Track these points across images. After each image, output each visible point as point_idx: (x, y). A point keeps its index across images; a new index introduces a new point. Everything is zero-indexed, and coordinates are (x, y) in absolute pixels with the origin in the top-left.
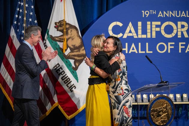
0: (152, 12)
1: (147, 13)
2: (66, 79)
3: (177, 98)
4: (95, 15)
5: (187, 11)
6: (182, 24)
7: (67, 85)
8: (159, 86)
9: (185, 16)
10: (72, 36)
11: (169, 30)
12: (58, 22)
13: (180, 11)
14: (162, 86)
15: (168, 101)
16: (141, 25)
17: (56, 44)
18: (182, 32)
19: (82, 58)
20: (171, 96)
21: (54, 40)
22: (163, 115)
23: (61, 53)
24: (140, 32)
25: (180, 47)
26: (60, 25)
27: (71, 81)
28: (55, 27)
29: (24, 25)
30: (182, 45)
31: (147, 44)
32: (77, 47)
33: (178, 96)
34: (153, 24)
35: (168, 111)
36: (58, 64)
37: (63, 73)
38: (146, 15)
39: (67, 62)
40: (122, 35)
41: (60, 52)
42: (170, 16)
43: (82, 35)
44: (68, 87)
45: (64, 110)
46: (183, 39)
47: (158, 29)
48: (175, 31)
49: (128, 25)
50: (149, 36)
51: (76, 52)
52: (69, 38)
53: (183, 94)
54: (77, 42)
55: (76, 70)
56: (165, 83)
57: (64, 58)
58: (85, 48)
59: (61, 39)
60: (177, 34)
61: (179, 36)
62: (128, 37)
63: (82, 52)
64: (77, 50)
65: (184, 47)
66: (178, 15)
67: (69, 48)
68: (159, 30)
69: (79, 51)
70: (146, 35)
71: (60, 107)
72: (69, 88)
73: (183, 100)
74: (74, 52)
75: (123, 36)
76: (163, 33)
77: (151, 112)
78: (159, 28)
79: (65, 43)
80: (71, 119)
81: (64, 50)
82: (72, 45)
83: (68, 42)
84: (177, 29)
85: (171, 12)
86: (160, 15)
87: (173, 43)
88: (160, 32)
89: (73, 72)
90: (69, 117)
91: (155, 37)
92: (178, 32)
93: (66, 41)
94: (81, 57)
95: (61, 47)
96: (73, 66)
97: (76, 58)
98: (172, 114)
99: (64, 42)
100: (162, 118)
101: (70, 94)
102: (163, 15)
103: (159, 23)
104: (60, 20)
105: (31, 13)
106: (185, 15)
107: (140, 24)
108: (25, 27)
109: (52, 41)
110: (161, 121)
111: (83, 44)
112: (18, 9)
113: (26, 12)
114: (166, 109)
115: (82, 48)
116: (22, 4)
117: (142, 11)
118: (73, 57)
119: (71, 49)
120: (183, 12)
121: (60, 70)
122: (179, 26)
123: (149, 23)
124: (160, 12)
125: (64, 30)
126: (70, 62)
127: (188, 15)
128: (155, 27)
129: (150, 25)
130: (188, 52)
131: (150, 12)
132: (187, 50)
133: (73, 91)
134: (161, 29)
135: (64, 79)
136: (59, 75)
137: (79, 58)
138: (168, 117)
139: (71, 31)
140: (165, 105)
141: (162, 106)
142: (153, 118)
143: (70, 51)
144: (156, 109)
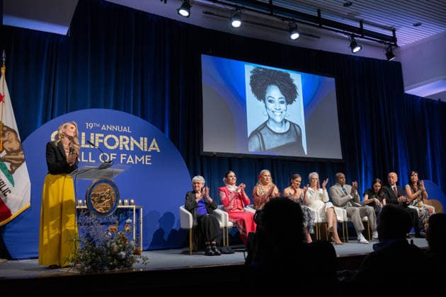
0: (96, 124)
1: (91, 125)
5: (129, 127)
6: (123, 138)
10: (10, 139)
11: (111, 142)
13: (122, 127)
16: (84, 136)
18: (124, 146)
19: (20, 162)
22: (106, 201)
24: (83, 142)
25: (122, 158)
27: (5, 185)
30: (123, 156)
31: (90, 154)
32: (14, 150)
34: (96, 136)
35: (111, 197)
38: (90, 127)
39: (1, 164)
42: (113, 130)
44: (1, 190)
46: (124, 151)
47: (101, 141)
48: (117, 144)
50: (92, 146)
51: (13, 155)
52: (6, 141)
53: (125, 199)
54: (16, 146)
55: (13, 174)
58: (23, 153)
60: (119, 146)
61: (121, 148)
63: (21, 156)
64: (15, 154)
65: (125, 158)
66: (120, 129)
67: (4, 151)
69: (17, 155)
70: (89, 145)
72: (2, 193)
73: (124, 204)
74: (11, 155)
76: (106, 144)
77: (92, 197)
82: (9, 148)
83: (4, 145)
84: (119, 142)
85: (113, 127)
86: (103, 128)
87: (116, 154)
88: (103, 143)
89: (9, 176)
91: (98, 148)
96: (9, 168)
100: (104, 205)
101: (3, 198)
102: (106, 129)
103: (102, 135)
106: (126, 131)
107: (83, 134)
110: (103, 208)
111: (21, 149)
114: (110, 195)
115: (20, 152)
117: (86, 123)
118: (9, 160)
119: (7, 152)
120: (125, 128)
122: (121, 140)
123: (92, 134)
124: (104, 126)
126: (5, 165)
127: (129, 131)
128: (98, 138)
129: (93, 136)
130: (129, 163)
131: (94, 125)
132: (128, 161)
133: (7, 195)
134: (104, 141)
137: (17, 162)
138: (112, 204)
139: (9, 134)
140: (108, 190)
141: (105, 191)
142: (93, 204)
143: (6, 154)
144: (98, 194)
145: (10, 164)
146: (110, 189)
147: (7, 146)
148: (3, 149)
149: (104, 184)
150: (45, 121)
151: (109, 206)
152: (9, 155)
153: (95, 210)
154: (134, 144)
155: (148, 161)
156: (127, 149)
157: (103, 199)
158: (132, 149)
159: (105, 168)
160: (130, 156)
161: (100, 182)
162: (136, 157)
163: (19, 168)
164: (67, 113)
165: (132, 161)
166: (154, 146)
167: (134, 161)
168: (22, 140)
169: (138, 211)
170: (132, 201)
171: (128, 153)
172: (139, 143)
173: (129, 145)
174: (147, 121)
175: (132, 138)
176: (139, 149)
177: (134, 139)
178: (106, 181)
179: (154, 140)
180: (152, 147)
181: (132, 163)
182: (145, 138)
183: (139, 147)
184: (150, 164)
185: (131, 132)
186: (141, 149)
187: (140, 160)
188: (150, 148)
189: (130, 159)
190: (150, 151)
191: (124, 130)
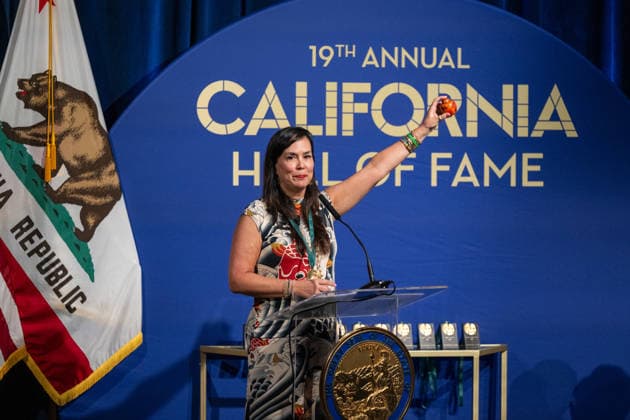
0: (343, 50)
1: (326, 53)
2: (53, 270)
3: (421, 338)
4: (155, 57)
5: (459, 50)
6: (441, 92)
7: (56, 291)
8: (361, 297)
9: (453, 67)
10: (75, 125)
12: (28, 77)
13: (435, 50)
14: (372, 295)
15: (392, 347)
16: (305, 94)
17: (22, 153)
19: (109, 199)
20: (403, 330)
21: (13, 140)
22: (376, 393)
23: (36, 182)
24: (302, 115)
25: (435, 168)
26: (35, 90)
27: (70, 278)
28: (19, 95)
30: (441, 162)
31: (325, 155)
32: (90, 162)
33: (426, 330)
34: (344, 90)
35: (391, 381)
36: (28, 219)
37: (44, 248)
38: (324, 61)
39: (56, 211)
40: (243, 124)
41: (35, 178)
42: (403, 65)
43: (109, 124)
44: (59, 295)
45: (44, 372)
46: (444, 141)
47: (362, 108)
48: (418, 116)
49: (264, 92)
50: (332, 131)
51: (87, 179)
52: (66, 133)
53: (444, 323)
54: (92, 146)
55: (88, 240)
56: (382, 286)
57: (46, 200)
58: (116, 167)
59: (37, 135)
62: (261, 131)
63: (109, 178)
64: (91, 174)
65: (446, 168)
66: (429, 61)
67: (63, 167)
68: (366, 111)
69: (98, 176)
70: (320, 128)
71: (31, 363)
72: (63, 301)
73: (441, 343)
74: (81, 179)
75: (244, 129)
76: (379, 119)
77: (336, 383)
78: (366, 105)
79: (51, 149)
80: (68, 404)
81: (48, 173)
82: (75, 158)
85: (404, 53)
86: (370, 59)
87: (414, 155)
88: (368, 116)
90: (62, 398)
91: (351, 134)
93: (54, 144)
94: (105, 197)
95: (38, 161)
97: (88, 199)
98: (406, 390)
99: (48, 144)
100: (370, 404)
101: (66, 320)
102: (380, 63)
103: (365, 88)
104: (34, 73)
106: (451, 63)
107: (301, 88)
109: (10, 142)
110: (367, 413)
111: (110, 154)
114: (386, 374)
115: (107, 166)
117: (311, 47)
118: (77, 196)
119: (70, 169)
120: (447, 53)
121: (35, 238)
123: (331, 86)
124: (371, 52)
125: (50, 107)
126: (67, 213)
127: (463, 63)
128: (352, 100)
129: (335, 94)
130: (460, 183)
131: (336, 50)
132: (458, 179)
133: (75, 309)
134: (373, 108)
135: (48, 269)
136: (30, 255)
137: (99, 201)
139: (73, 109)
140: (383, 360)
141: (373, 363)
142: (340, 403)
143: (68, 176)
144: (353, 373)
145: (80, 208)
146: (386, 355)
147: (69, 150)
148: (60, 161)
149: (371, 344)
150: (172, 52)
151: (382, 405)
152: (77, 180)
154: (480, 113)
155: (532, 176)
156: (454, 130)
158: (472, 131)
160: (466, 161)
162: (488, 162)
163: (106, 221)
164: (244, 14)
165: (473, 179)
166: (555, 117)
167: (480, 178)
171: (459, 146)
172: (499, 108)
173: (461, 115)
175: (471, 92)
176: (500, 130)
177: (481, 91)
179: (555, 92)
180: (548, 118)
181: (471, 183)
182: (520, 87)
183: (499, 123)
184: (540, 184)
185: (468, 67)
186: (504, 132)
187: (500, 173)
188: (538, 123)
189: (466, 168)
190: (539, 134)
191: (442, 63)
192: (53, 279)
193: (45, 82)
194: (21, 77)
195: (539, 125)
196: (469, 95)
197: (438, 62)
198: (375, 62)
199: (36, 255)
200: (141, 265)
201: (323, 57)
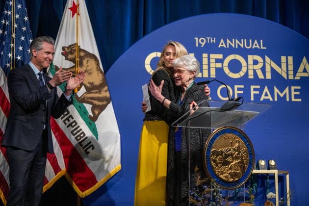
0: (210, 39)
1: (202, 41)
2: (79, 134)
5: (261, 41)
6: (254, 59)
7: (80, 143)
9: (259, 48)
10: (89, 68)
11: (235, 66)
12: (67, 46)
13: (251, 40)
15: (242, 138)
18: (255, 71)
19: (105, 103)
22: (234, 163)
25: (253, 92)
26: (70, 51)
27: (87, 137)
28: (63, 54)
29: (12, 45)
30: (255, 90)
32: (96, 86)
34: (211, 57)
35: (242, 156)
37: (74, 124)
38: (202, 45)
39: (80, 107)
42: (237, 47)
44: (81, 146)
46: (256, 80)
47: (219, 65)
48: (244, 69)
50: (206, 75)
51: (95, 93)
53: (260, 160)
55: (96, 121)
57: (75, 101)
58: (108, 88)
60: (247, 74)
61: (251, 77)
63: (105, 94)
64: (96, 91)
65: (258, 92)
66: (248, 45)
67: (83, 86)
68: (221, 67)
69: (100, 92)
70: (201, 74)
71: (68, 177)
72: (83, 148)
74: (92, 93)
76: (226, 70)
77: (212, 155)
78: (221, 64)
80: (86, 197)
81: (76, 90)
82: (89, 83)
84: (248, 66)
85: (237, 41)
86: (222, 44)
87: (242, 86)
88: (222, 69)
89: (90, 124)
90: (83, 194)
91: (214, 77)
92: (249, 71)
94: (103, 101)
96: (90, 113)
97: (95, 102)
102: (226, 45)
103: (220, 56)
104: (70, 44)
105: (24, 29)
106: (258, 46)
108: (13, 48)
110: (230, 174)
111: (105, 82)
112: (3, 22)
113: (16, 26)
114: (239, 153)
115: (104, 87)
116: (9, 13)
117: (195, 38)
118: (90, 100)
119: (87, 88)
120: (256, 42)
121: (70, 119)
122: (250, 62)
123: (205, 55)
124: (222, 41)
126: (85, 108)
127: (263, 47)
128: (214, 62)
129: (207, 59)
130: (264, 99)
131: (207, 40)
132: (263, 97)
133: (89, 152)
134: (224, 65)
135: (76, 133)
136: (68, 127)
137: (100, 103)
138: (243, 168)
139: (88, 61)
140: (237, 145)
141: (232, 146)
142: (214, 166)
143: (86, 91)
144: (221, 151)
145: (91, 106)
146: (239, 142)
148: (82, 84)
149: (230, 135)
150: (135, 38)
151: (238, 170)
152: (90, 93)
153: (217, 177)
154: (272, 69)
155: (296, 97)
156: (261, 76)
157: (229, 159)
158: (269, 76)
159: (230, 109)
160: (266, 90)
161: (223, 132)
162: (276, 90)
163: (104, 112)
164: (166, 23)
165: (270, 97)
166: (305, 71)
167: (273, 96)
168: (106, 71)
169: (282, 179)
170: (273, 163)
171: (263, 83)
172: (280, 66)
173: (263, 69)
174: (292, 28)
175: (267, 59)
176: (281, 76)
177: (272, 59)
178: (233, 131)
179: (305, 60)
180: (302, 71)
181: (269, 99)
182: (289, 57)
183: (280, 73)
184: (300, 100)
185: (265, 48)
186: (283, 77)
187: (282, 95)
188: (298, 73)
189: (266, 92)
190: (299, 78)
191: (254, 46)
192: (79, 138)
193: (75, 48)
194: (63, 46)
195: (298, 74)
196: (266, 60)
197: (252, 46)
198: (224, 45)
199: (70, 126)
200: (120, 133)
201: (201, 43)
